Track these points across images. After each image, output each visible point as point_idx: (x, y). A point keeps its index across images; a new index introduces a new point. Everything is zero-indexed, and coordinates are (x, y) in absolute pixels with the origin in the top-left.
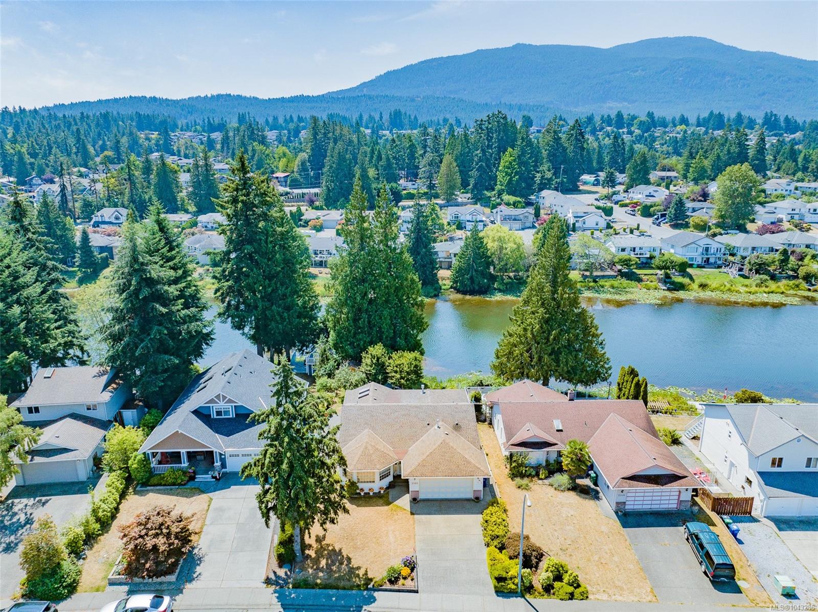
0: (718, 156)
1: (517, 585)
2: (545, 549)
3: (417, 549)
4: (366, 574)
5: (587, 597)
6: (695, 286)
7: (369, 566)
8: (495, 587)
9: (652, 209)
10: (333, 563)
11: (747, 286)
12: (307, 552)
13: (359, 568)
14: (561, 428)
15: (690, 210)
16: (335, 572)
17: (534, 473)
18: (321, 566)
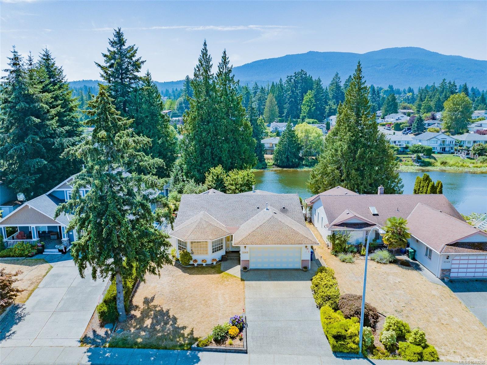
0: (439, 99)
1: (358, 344)
2: (380, 310)
3: (247, 310)
4: (192, 333)
5: (438, 359)
6: (438, 164)
7: (195, 326)
8: (334, 347)
9: (401, 126)
10: (158, 323)
11: (474, 163)
12: (133, 312)
13: (184, 328)
14: (376, 213)
15: (427, 125)
16: (159, 331)
17: (355, 250)
18: (145, 325)
